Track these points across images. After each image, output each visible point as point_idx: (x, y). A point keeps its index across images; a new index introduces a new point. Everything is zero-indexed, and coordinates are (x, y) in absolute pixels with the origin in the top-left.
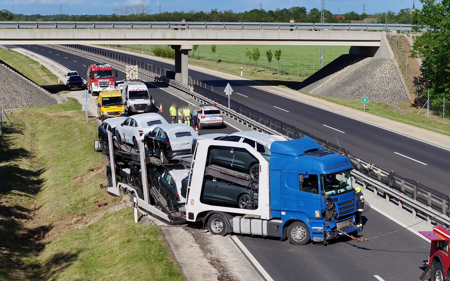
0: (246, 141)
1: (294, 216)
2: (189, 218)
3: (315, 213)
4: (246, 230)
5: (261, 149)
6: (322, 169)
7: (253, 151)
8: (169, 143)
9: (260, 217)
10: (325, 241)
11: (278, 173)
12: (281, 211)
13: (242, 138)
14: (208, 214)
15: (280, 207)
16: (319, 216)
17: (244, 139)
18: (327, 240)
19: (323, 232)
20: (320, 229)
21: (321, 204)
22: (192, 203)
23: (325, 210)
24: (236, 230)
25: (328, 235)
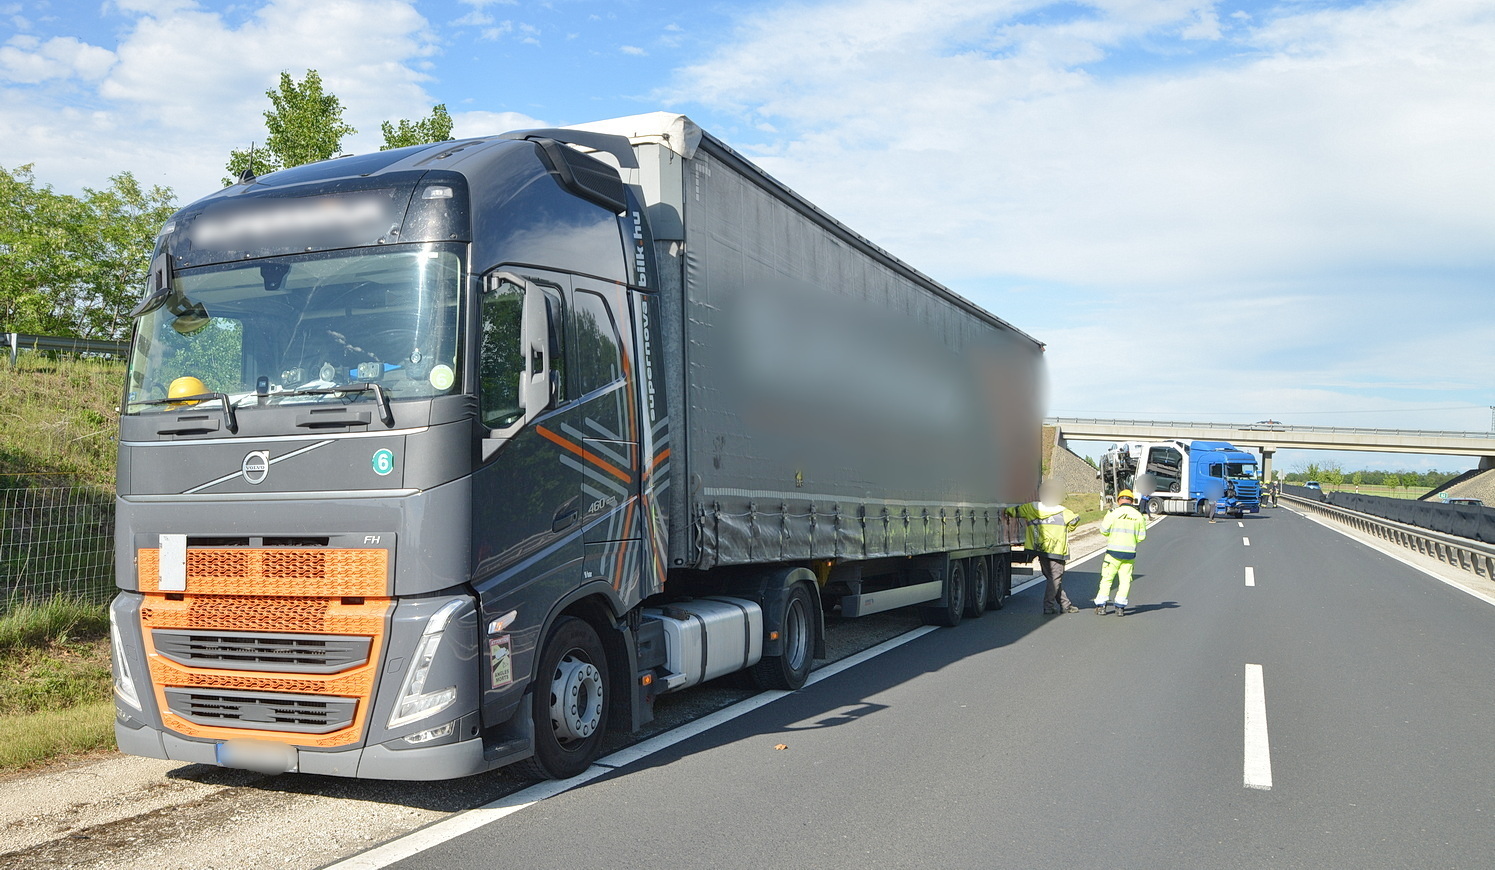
0: (1178, 443)
4: (1172, 510)
5: (1187, 449)
6: (1227, 459)
8: (1129, 453)
9: (1182, 498)
11: (1195, 465)
12: (1196, 493)
13: (1174, 442)
14: (1148, 499)
15: (1196, 489)
18: (1227, 513)
21: (1223, 485)
23: (1226, 490)
24: (1166, 510)
25: (1229, 510)
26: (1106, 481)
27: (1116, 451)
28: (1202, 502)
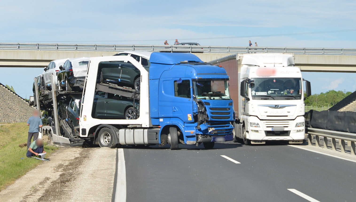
0: (133, 56)
1: (170, 121)
2: (83, 134)
3: (187, 116)
4: (130, 141)
5: (145, 62)
6: (195, 74)
7: (138, 65)
8: (72, 70)
9: (141, 126)
10: (197, 144)
11: (157, 82)
12: (158, 118)
13: (129, 54)
14: (98, 128)
15: (158, 114)
16: (191, 120)
17: (131, 55)
18: (199, 142)
19: (195, 135)
20: (193, 132)
21: (193, 107)
22: (85, 120)
23: (197, 113)
24: (122, 141)
25: (200, 138)
26: (42, 108)
27: (54, 71)
28: (166, 130)
